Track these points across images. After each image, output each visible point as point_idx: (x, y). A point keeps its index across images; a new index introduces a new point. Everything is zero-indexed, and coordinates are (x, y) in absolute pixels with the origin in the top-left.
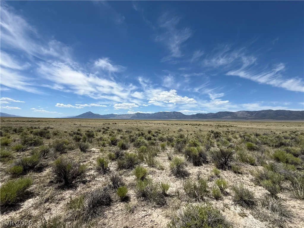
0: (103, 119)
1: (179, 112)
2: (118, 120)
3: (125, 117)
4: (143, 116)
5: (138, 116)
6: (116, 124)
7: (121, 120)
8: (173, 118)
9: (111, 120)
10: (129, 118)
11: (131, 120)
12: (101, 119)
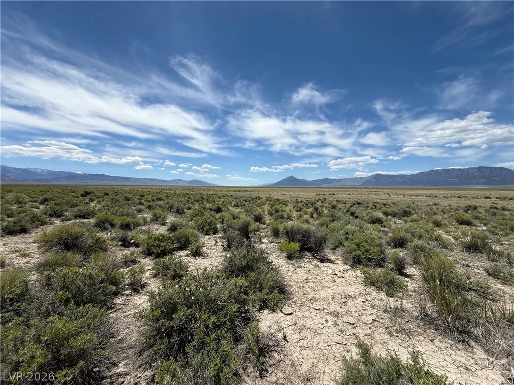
0: (313, 188)
1: (501, 168)
2: (338, 188)
3: (350, 184)
4: (390, 180)
5: (378, 181)
6: (334, 194)
7: (343, 188)
8: (477, 184)
9: (324, 189)
10: (358, 186)
11: (361, 188)
12: (310, 188)
